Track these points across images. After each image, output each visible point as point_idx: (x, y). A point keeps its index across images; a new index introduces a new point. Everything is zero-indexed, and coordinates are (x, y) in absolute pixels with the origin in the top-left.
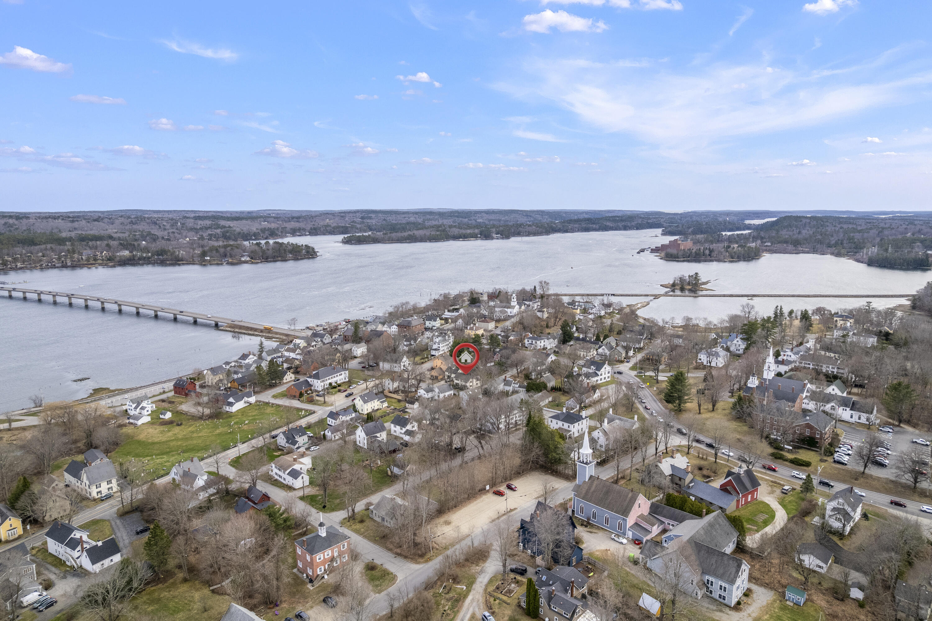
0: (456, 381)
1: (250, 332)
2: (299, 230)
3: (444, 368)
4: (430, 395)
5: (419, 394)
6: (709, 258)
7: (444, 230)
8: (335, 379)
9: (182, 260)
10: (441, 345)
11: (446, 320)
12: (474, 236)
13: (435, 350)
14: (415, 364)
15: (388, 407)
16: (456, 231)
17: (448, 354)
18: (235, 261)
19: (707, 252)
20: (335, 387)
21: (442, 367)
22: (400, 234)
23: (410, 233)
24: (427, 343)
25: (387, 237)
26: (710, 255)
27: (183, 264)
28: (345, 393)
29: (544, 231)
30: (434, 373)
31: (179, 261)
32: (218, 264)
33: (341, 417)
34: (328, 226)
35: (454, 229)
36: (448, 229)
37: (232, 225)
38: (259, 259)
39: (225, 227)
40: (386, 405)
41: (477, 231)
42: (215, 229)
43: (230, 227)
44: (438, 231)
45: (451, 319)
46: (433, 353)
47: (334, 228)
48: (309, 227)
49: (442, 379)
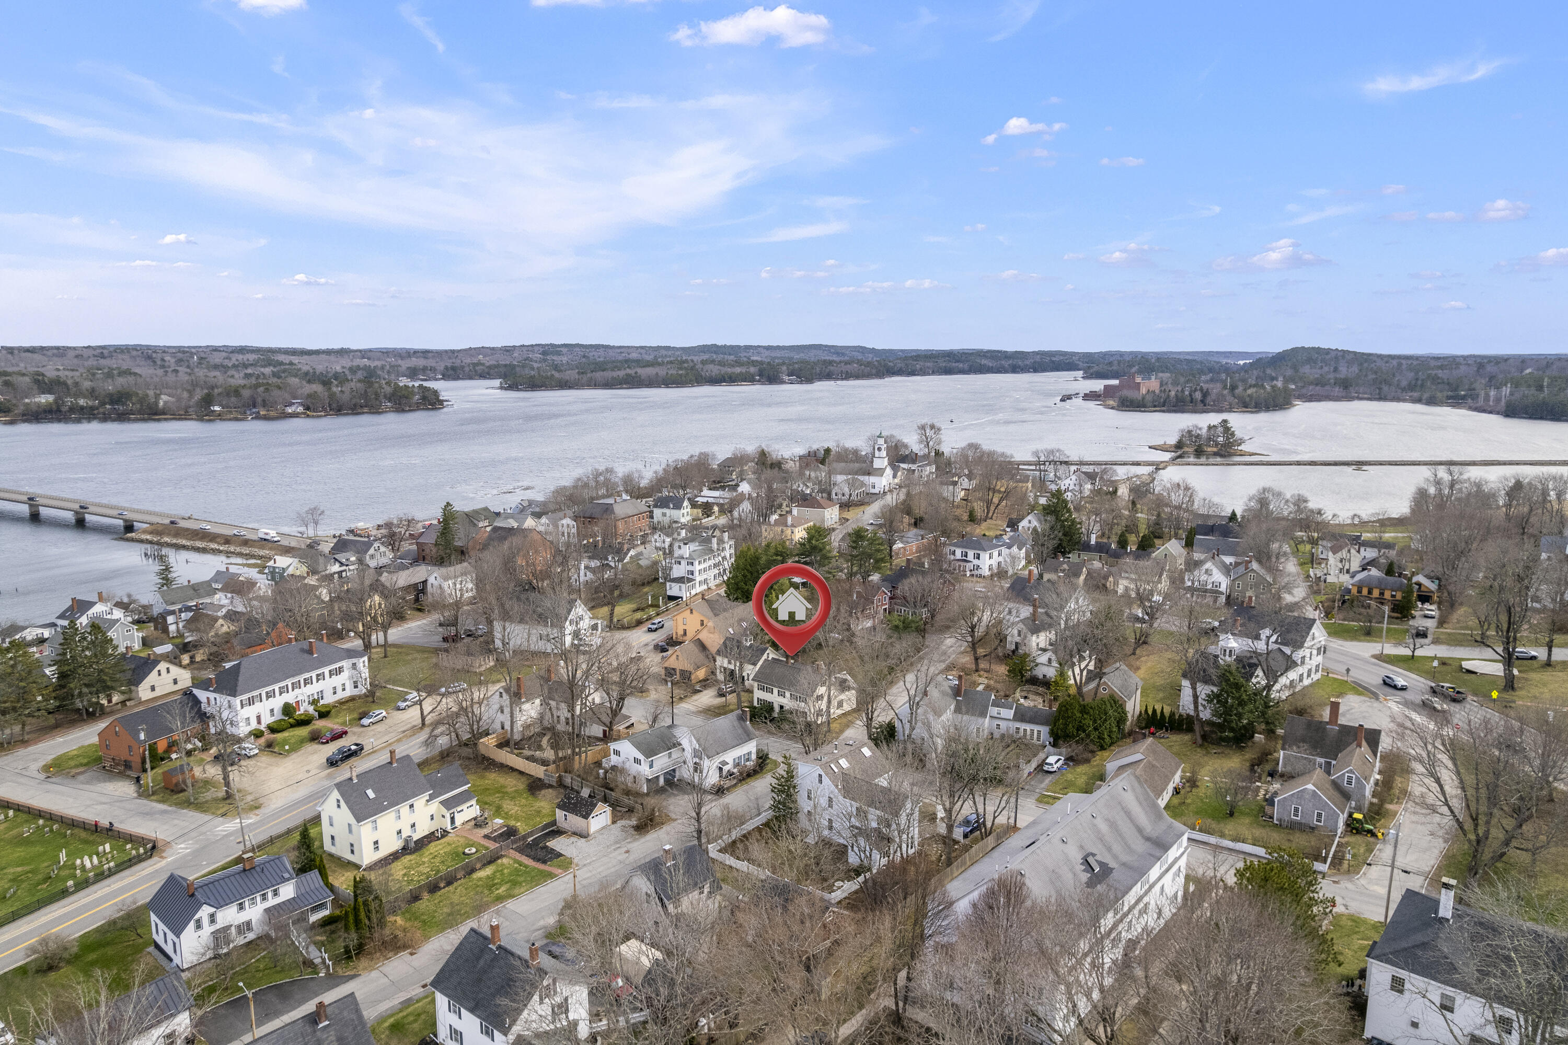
0: (758, 694)
1: (199, 544)
2: (424, 369)
3: (714, 641)
4: (662, 762)
5: (614, 760)
6: (1200, 406)
7: (692, 368)
8: (312, 690)
9: (164, 414)
10: (697, 567)
11: (707, 509)
12: (748, 379)
13: (680, 580)
14: (614, 625)
15: (478, 823)
16: (714, 370)
17: (722, 592)
18: (272, 414)
19: (1198, 395)
20: (304, 722)
21: (704, 636)
22: (609, 374)
23: (628, 371)
24: (655, 563)
25: (585, 378)
26: (1202, 401)
27: (166, 419)
28: (331, 749)
29: (874, 371)
30: (678, 659)
31: (156, 414)
32: (236, 419)
33: (205, 912)
34: (479, 363)
35: (711, 366)
36: (699, 366)
37: (296, 362)
38: (324, 409)
39: (281, 363)
40: (469, 811)
41: (752, 370)
42: (262, 366)
43: (291, 364)
44: (681, 369)
45: (721, 506)
46: (673, 589)
47: (490, 367)
48: (441, 366)
49: (706, 683)
